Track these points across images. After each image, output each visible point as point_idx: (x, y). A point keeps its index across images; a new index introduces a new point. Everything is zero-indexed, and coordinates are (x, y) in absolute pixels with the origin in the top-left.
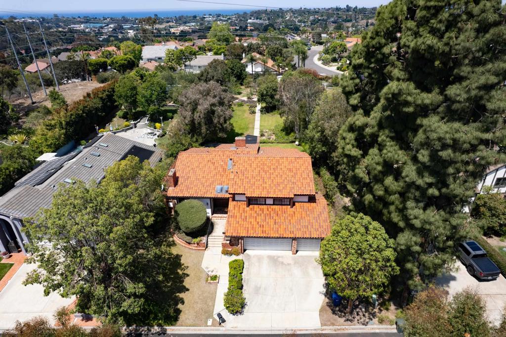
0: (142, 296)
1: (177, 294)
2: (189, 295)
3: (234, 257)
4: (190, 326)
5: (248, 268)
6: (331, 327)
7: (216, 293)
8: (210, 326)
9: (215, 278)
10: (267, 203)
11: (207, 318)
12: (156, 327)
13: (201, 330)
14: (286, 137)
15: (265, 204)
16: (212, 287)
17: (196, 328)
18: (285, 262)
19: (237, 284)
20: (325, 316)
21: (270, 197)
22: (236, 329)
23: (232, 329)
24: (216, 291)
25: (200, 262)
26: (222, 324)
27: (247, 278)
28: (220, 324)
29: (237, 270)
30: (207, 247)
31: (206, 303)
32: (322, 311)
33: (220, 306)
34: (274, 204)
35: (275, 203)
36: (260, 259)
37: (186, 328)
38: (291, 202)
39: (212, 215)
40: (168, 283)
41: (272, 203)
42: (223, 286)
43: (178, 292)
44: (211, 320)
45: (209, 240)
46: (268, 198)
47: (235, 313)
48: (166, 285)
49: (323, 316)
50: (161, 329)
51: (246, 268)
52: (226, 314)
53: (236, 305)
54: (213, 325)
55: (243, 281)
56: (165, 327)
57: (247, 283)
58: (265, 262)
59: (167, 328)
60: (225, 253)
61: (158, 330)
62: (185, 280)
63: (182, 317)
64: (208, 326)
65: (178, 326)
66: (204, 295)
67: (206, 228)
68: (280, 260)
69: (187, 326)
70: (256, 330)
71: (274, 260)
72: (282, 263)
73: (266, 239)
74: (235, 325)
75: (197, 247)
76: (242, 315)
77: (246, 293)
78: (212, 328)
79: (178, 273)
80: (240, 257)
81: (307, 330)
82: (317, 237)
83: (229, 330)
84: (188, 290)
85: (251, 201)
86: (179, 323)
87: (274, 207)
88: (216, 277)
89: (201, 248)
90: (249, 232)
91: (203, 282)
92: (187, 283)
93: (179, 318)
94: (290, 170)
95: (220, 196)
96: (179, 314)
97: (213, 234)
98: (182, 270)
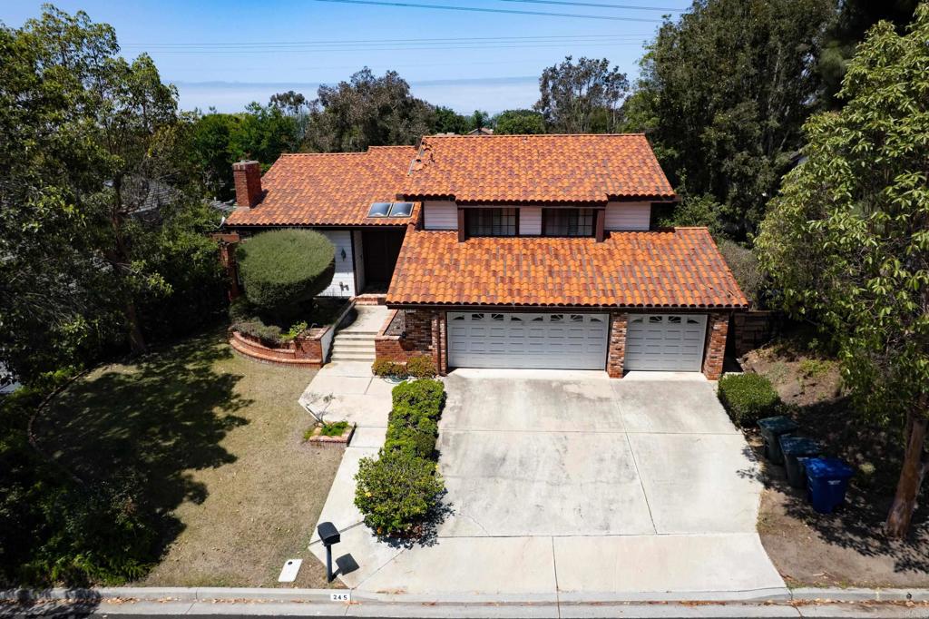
1: (188, 472)
2: (229, 476)
4: (201, 584)
5: (461, 408)
6: (833, 590)
7: (334, 474)
8: (288, 584)
9: (338, 427)
10: (521, 232)
11: (284, 555)
12: (59, 592)
13: (246, 601)
15: (517, 235)
16: (325, 455)
17: (226, 590)
18: (587, 394)
20: (792, 550)
21: (533, 203)
22: (398, 598)
23: (382, 598)
24: (336, 469)
25: (297, 391)
26: (340, 576)
27: (454, 433)
28: (332, 577)
29: (419, 405)
30: (329, 360)
31: (290, 504)
32: (766, 527)
34: (543, 235)
35: (548, 232)
37: (185, 590)
39: (357, 294)
40: (166, 438)
41: (539, 232)
43: (189, 467)
44: (297, 563)
45: (336, 343)
46: (526, 203)
47: (399, 536)
48: (157, 444)
49: (782, 548)
50: (79, 595)
51: (452, 409)
54: (301, 581)
55: (439, 440)
56: (96, 589)
57: (455, 449)
58: (521, 393)
59: (103, 591)
60: (385, 368)
61: (63, 602)
62: (228, 433)
63: (181, 550)
64: (278, 585)
65: (152, 585)
66: (288, 479)
68: (571, 388)
69: (190, 586)
70: (490, 604)
71: (550, 390)
72: (580, 397)
74: (395, 585)
75: (294, 355)
76: (431, 544)
78: (297, 591)
79: (213, 415)
81: (723, 603)
82: (698, 303)
83: (365, 602)
84: (231, 459)
85: (474, 219)
86: (162, 570)
87: (545, 240)
88: (341, 427)
89: (307, 360)
90: (467, 292)
91: (293, 440)
92: (234, 441)
93: (166, 553)
95: (380, 221)
96: (172, 538)
97: (354, 329)
98: (230, 407)
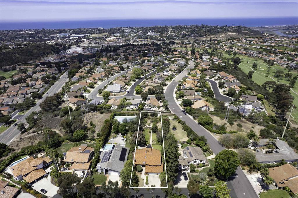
0: (135, 182)
2: (140, 182)
3: (146, 176)
5: (149, 178)
9: (144, 179)
14: (158, 143)
19: (147, 181)
20: (161, 185)
22: (147, 187)
25: (141, 177)
29: (147, 178)
33: (145, 184)
36: (151, 176)
38: (157, 166)
39: (143, 168)
41: (153, 166)
42: (145, 181)
47: (147, 185)
52: (146, 185)
53: (147, 184)
57: (149, 180)
58: (152, 176)
60: (145, 175)
66: (142, 182)
67: (142, 170)
68: (155, 176)
71: (153, 176)
73: (152, 173)
77: (149, 182)
80: (148, 176)
85: (149, 166)
89: (141, 174)
90: (149, 171)
91: (142, 180)
92: (139, 180)
94: (157, 159)
95: (144, 164)
96: (139, 185)
97: (143, 171)
